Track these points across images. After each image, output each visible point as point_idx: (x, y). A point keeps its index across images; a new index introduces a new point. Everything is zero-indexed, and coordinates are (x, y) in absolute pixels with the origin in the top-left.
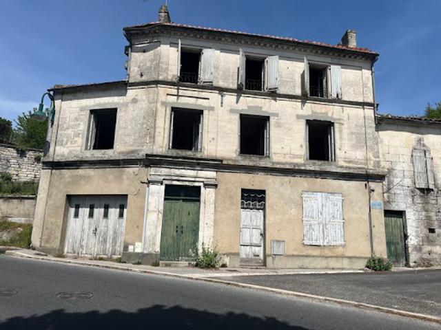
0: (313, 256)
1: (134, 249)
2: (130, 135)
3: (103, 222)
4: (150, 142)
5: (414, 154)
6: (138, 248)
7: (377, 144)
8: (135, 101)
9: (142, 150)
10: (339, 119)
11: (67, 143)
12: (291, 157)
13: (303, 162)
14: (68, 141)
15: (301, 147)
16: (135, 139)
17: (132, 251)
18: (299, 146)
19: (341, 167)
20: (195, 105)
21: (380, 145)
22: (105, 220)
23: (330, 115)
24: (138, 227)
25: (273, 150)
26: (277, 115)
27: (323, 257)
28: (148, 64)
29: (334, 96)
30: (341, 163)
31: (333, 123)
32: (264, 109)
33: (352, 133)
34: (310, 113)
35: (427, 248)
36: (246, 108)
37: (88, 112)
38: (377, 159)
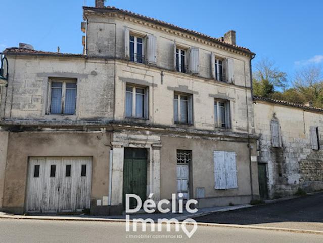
0: (221, 197)
1: (102, 202)
2: (92, 104)
3: (66, 180)
4: (111, 111)
5: (272, 125)
6: (105, 201)
7: (253, 117)
8: (94, 74)
9: (104, 118)
10: (233, 99)
11: (24, 107)
12: (206, 125)
13: (213, 129)
14: (25, 105)
15: (212, 117)
16: (96, 108)
17: (100, 204)
18: (211, 117)
19: (234, 133)
20: (143, 81)
21: (255, 117)
22: (67, 178)
23: (227, 94)
24: (104, 184)
25: (195, 120)
26: (197, 93)
27: (226, 197)
28: (106, 43)
29: (230, 81)
30: (234, 130)
31: (230, 101)
32: (189, 88)
33: (240, 109)
34: (217, 93)
35: (278, 186)
36: (178, 86)
37: (47, 79)
38: (254, 128)
